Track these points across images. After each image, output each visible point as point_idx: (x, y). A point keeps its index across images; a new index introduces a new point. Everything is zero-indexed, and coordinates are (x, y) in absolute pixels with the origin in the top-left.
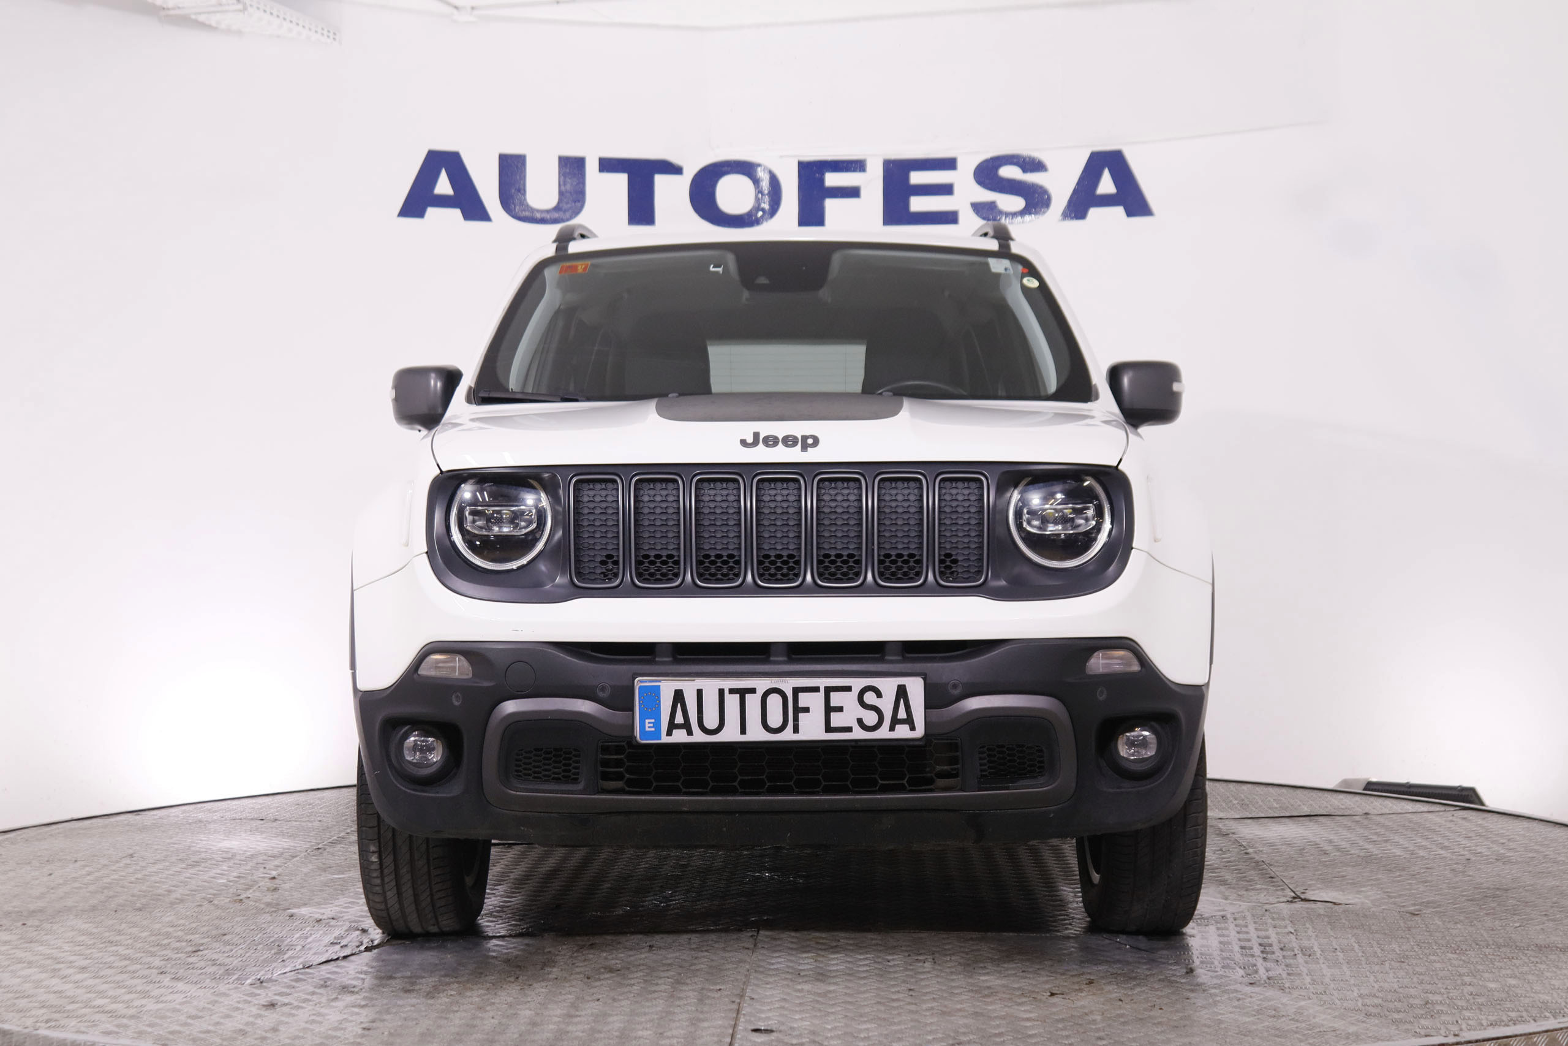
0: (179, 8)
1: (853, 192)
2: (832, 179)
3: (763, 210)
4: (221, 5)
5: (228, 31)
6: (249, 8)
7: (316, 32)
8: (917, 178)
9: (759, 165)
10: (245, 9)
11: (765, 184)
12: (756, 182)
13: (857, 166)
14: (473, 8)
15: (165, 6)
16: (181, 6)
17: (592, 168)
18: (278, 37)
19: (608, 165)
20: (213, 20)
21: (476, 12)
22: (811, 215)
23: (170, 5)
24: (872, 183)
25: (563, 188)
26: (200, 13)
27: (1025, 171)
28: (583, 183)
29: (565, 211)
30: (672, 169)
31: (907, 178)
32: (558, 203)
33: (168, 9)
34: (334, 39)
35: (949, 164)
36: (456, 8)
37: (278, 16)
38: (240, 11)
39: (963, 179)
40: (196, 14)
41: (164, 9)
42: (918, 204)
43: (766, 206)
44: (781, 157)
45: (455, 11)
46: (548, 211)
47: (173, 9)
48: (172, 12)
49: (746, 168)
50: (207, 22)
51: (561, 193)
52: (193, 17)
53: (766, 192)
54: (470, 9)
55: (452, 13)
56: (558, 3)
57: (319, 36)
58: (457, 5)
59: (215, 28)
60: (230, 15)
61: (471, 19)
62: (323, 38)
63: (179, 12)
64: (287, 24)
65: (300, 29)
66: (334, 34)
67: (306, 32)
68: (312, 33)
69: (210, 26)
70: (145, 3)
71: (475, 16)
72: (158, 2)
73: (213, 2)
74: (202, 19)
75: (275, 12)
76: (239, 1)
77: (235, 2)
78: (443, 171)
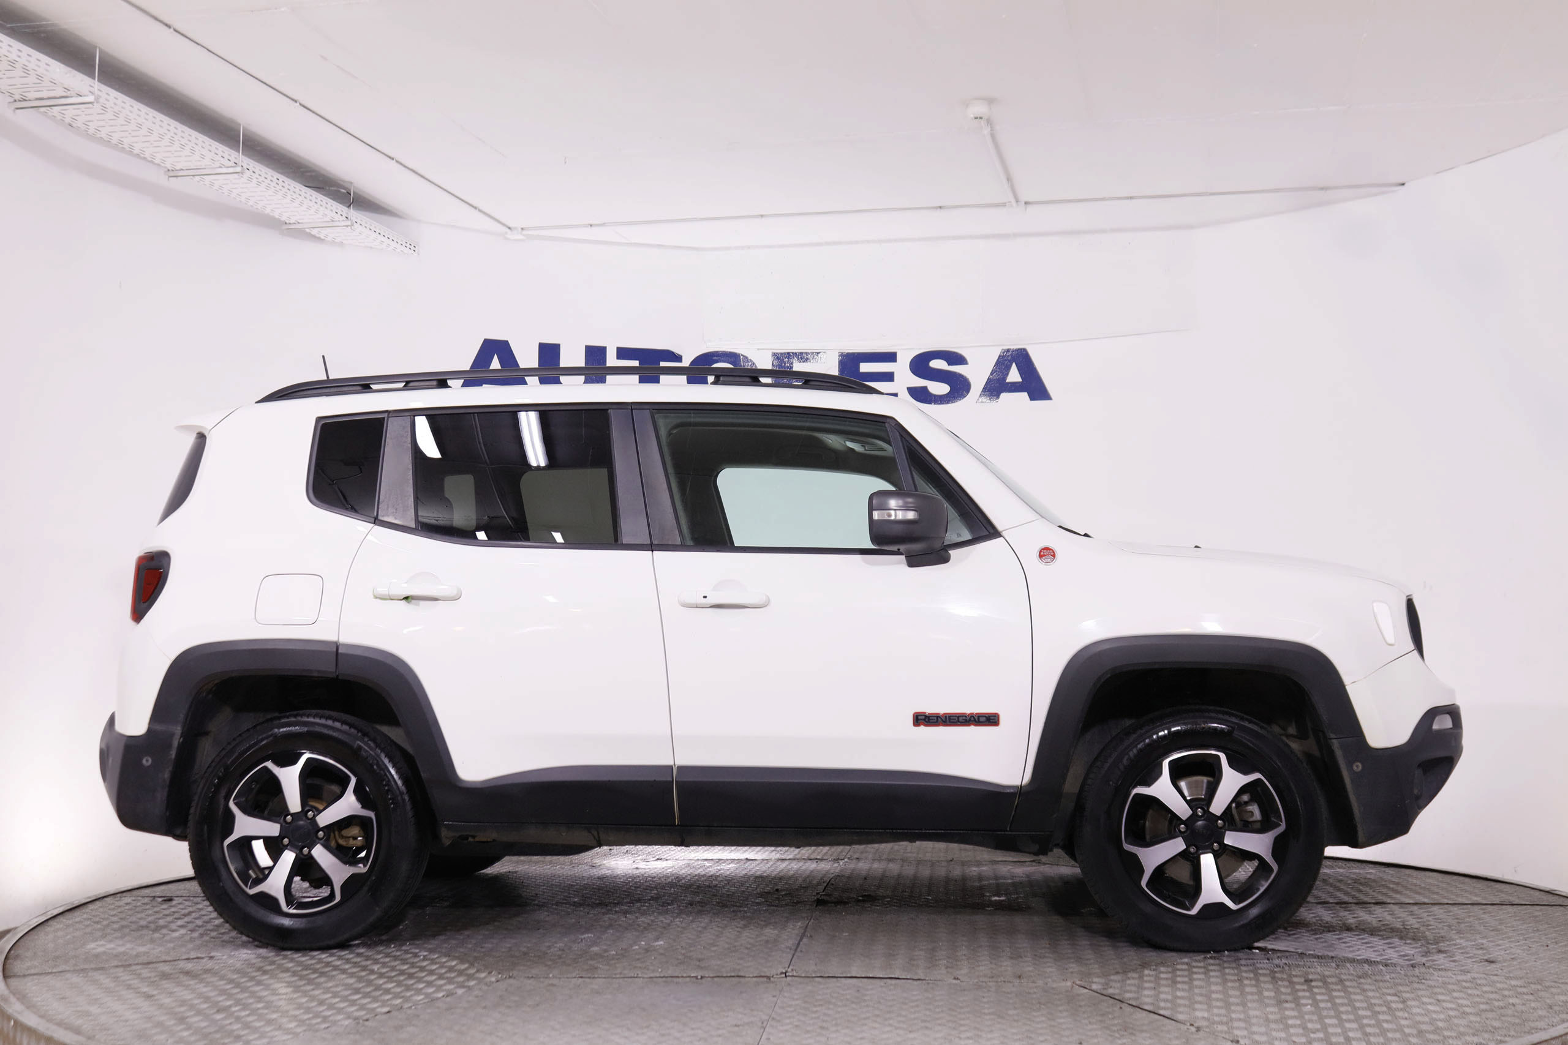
0: (299, 223)
2: (798, 368)
4: (333, 221)
6: (355, 225)
7: (402, 244)
8: (865, 367)
9: (740, 354)
10: (352, 224)
14: (522, 229)
15: (287, 222)
16: (300, 221)
17: (611, 354)
18: (371, 248)
19: (625, 353)
20: (322, 233)
21: (524, 232)
23: (292, 221)
26: (314, 227)
27: (950, 363)
30: (675, 357)
31: (858, 368)
33: (290, 224)
34: (414, 251)
35: (890, 357)
36: (509, 228)
37: (375, 232)
38: (347, 226)
39: (901, 370)
40: (308, 228)
41: (285, 223)
44: (759, 349)
45: (508, 230)
47: (294, 223)
48: (291, 227)
49: (731, 358)
50: (317, 235)
52: (308, 230)
54: (520, 230)
55: (506, 233)
56: (591, 226)
57: (403, 248)
58: (510, 226)
59: (323, 240)
60: (338, 229)
61: (521, 237)
62: (406, 250)
63: (298, 226)
64: (381, 238)
65: (390, 242)
66: (413, 247)
67: (394, 244)
68: (398, 246)
69: (319, 238)
70: (273, 218)
71: (524, 235)
72: (283, 219)
73: (328, 219)
74: (314, 232)
75: (373, 229)
76: (347, 217)
77: (344, 218)
78: (496, 355)
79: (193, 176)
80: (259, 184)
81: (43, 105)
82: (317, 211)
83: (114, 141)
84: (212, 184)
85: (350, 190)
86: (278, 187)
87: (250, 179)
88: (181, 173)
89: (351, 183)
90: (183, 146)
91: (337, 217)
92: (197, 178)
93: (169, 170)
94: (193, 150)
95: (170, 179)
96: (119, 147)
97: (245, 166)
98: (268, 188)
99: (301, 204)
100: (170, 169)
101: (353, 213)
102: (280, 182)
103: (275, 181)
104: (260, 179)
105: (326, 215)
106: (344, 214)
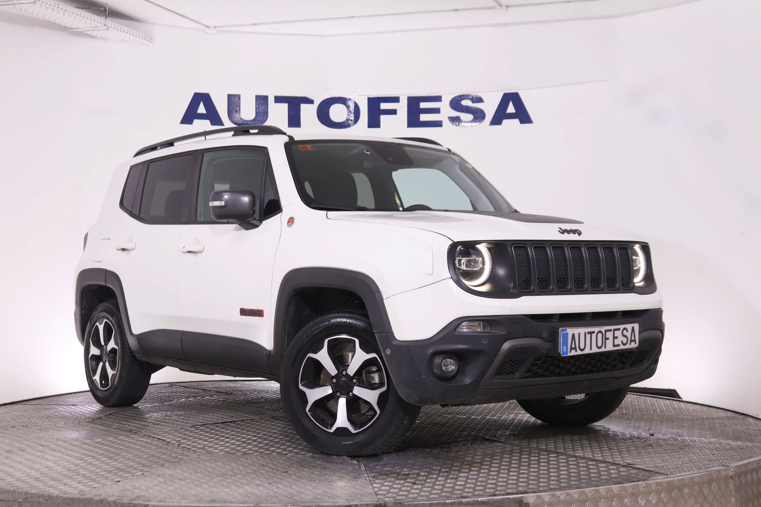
0: (78, 28)
1: (393, 112)
2: (384, 106)
3: (351, 120)
4: (97, 27)
5: (101, 38)
6: (110, 29)
7: (142, 38)
8: (423, 105)
9: (350, 99)
10: (108, 29)
11: (352, 108)
12: (348, 107)
13: (396, 100)
14: (215, 27)
15: (71, 27)
16: (78, 27)
17: (271, 100)
18: (124, 41)
19: (279, 99)
20: (94, 34)
21: (217, 29)
22: (374, 123)
24: (402, 107)
25: (258, 111)
26: (88, 31)
27: (473, 102)
28: (268, 108)
29: (258, 121)
30: (309, 101)
31: (419, 106)
32: (255, 118)
33: (73, 29)
34: (151, 42)
35: (438, 99)
36: (207, 27)
37: (124, 32)
38: (106, 29)
39: (445, 106)
40: (85, 31)
41: (71, 29)
42: (424, 117)
43: (352, 118)
44: (360, 95)
45: (207, 28)
46: (250, 121)
47: (75, 28)
48: (75, 30)
49: (342, 101)
50: (91, 34)
51: (256, 113)
52: (85, 32)
53: (353, 112)
54: (214, 28)
55: (206, 30)
56: (254, 24)
57: (143, 40)
58: (208, 25)
59: (95, 37)
60: (102, 31)
61: (215, 32)
62: (145, 42)
63: (77, 30)
64: (128, 35)
65: (134, 37)
66: (150, 39)
67: (137, 39)
68: (140, 39)
69: (93, 36)
70: (62, 26)
71: (216, 31)
72: (68, 26)
73: (93, 26)
74: (88, 33)
75: (122, 30)
76: (105, 25)
77: (104, 25)
78: (202, 102)
79: (8, 5)
80: (47, 8)
82: (86, 22)
84: (21, 9)
85: (106, 8)
86: (59, 10)
87: (41, 6)
89: (107, 4)
91: (98, 25)
92: (11, 6)
98: (53, 10)
99: (75, 18)
101: (110, 22)
102: (60, 6)
103: (56, 6)
104: (47, 5)
105: (92, 24)
106: (103, 23)
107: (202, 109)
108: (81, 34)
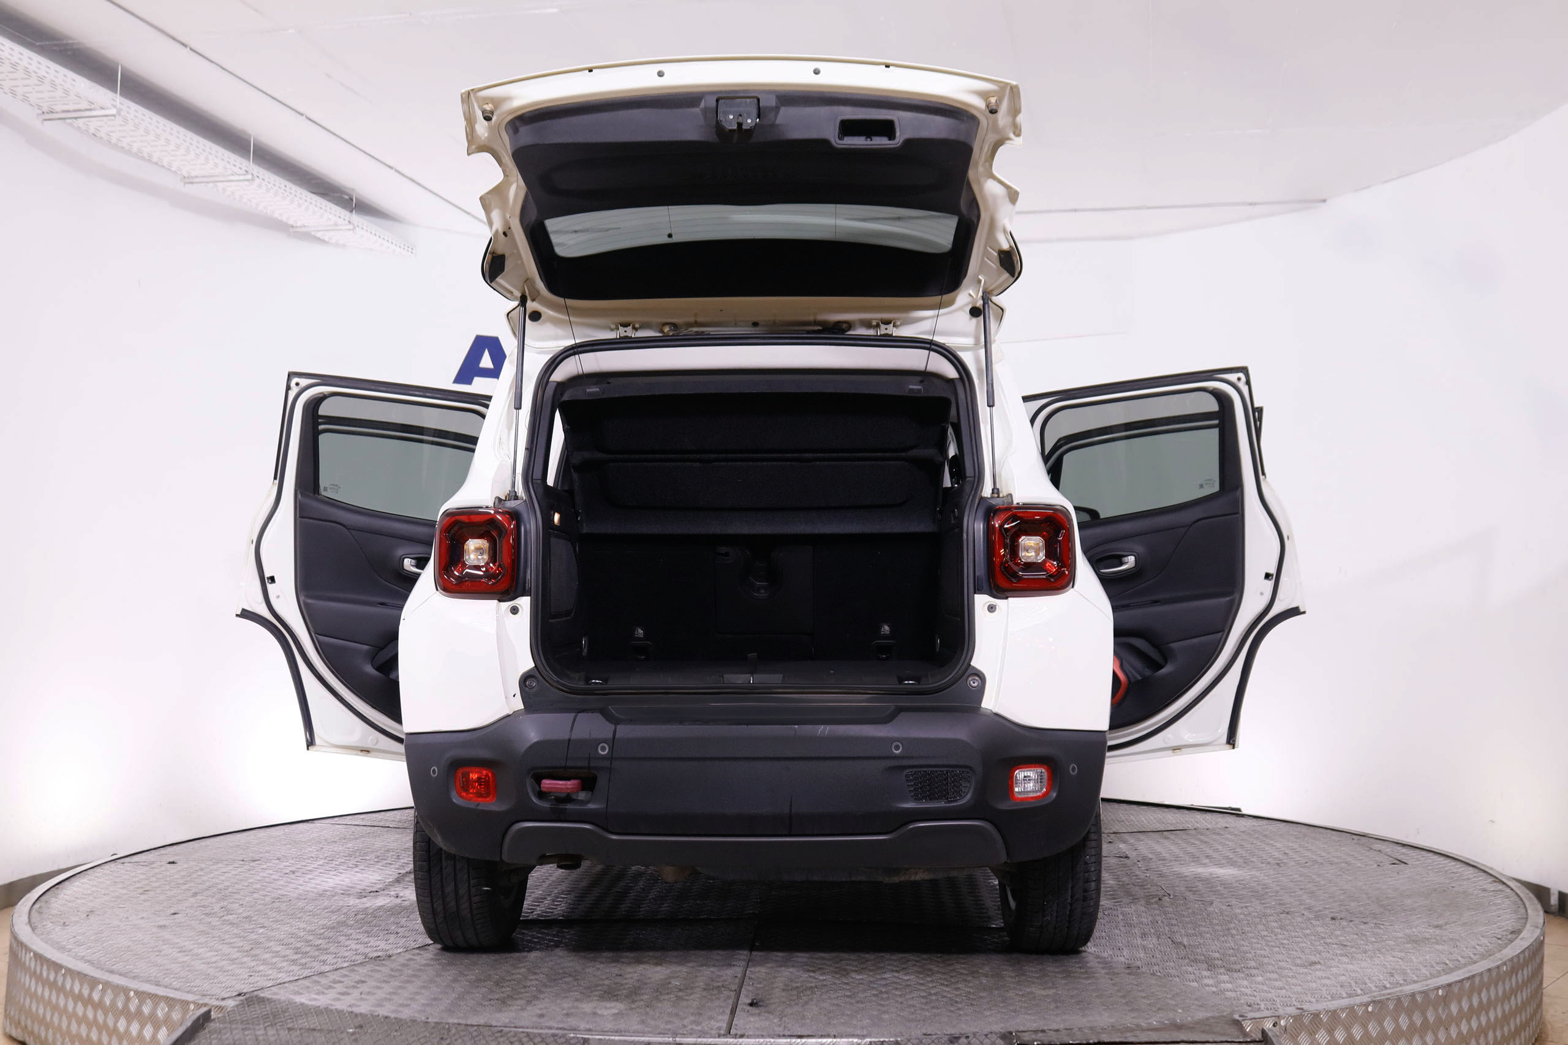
0: (304, 226)
4: (336, 225)
5: (337, 245)
6: (357, 230)
7: (401, 247)
10: (354, 228)
15: (294, 225)
16: (306, 225)
18: (371, 250)
20: (325, 236)
23: (299, 224)
26: (318, 231)
33: (297, 227)
34: (412, 253)
37: (375, 235)
38: (350, 230)
40: (314, 231)
41: (293, 227)
47: (300, 227)
48: (297, 230)
50: (322, 238)
52: (313, 233)
57: (402, 250)
59: (327, 242)
60: (341, 233)
62: (404, 252)
63: (304, 230)
64: (381, 241)
65: (389, 244)
66: (411, 249)
67: (392, 247)
68: (397, 248)
69: (324, 241)
70: (281, 221)
72: (291, 222)
73: (331, 223)
74: (319, 235)
75: (374, 232)
76: (349, 222)
77: (347, 222)
78: (487, 350)
79: (208, 182)
80: (268, 190)
81: (69, 116)
82: (321, 216)
83: (135, 150)
84: (224, 190)
85: (352, 196)
86: (286, 193)
87: (260, 186)
88: (196, 180)
89: (353, 190)
90: (197, 156)
91: (340, 221)
92: (211, 185)
93: (184, 177)
94: (207, 159)
95: (187, 185)
96: (138, 155)
97: (255, 174)
98: (276, 193)
99: (307, 209)
100: (186, 176)
101: (356, 218)
102: (288, 189)
103: (283, 187)
104: (269, 186)
105: (330, 219)
106: (347, 219)
107: (486, 362)
108: (306, 236)
